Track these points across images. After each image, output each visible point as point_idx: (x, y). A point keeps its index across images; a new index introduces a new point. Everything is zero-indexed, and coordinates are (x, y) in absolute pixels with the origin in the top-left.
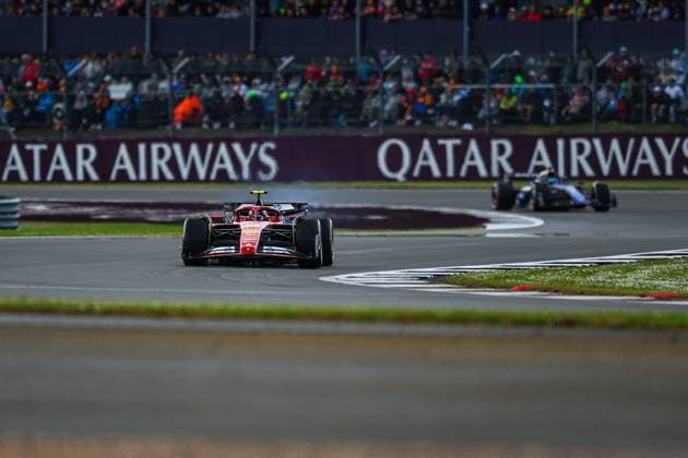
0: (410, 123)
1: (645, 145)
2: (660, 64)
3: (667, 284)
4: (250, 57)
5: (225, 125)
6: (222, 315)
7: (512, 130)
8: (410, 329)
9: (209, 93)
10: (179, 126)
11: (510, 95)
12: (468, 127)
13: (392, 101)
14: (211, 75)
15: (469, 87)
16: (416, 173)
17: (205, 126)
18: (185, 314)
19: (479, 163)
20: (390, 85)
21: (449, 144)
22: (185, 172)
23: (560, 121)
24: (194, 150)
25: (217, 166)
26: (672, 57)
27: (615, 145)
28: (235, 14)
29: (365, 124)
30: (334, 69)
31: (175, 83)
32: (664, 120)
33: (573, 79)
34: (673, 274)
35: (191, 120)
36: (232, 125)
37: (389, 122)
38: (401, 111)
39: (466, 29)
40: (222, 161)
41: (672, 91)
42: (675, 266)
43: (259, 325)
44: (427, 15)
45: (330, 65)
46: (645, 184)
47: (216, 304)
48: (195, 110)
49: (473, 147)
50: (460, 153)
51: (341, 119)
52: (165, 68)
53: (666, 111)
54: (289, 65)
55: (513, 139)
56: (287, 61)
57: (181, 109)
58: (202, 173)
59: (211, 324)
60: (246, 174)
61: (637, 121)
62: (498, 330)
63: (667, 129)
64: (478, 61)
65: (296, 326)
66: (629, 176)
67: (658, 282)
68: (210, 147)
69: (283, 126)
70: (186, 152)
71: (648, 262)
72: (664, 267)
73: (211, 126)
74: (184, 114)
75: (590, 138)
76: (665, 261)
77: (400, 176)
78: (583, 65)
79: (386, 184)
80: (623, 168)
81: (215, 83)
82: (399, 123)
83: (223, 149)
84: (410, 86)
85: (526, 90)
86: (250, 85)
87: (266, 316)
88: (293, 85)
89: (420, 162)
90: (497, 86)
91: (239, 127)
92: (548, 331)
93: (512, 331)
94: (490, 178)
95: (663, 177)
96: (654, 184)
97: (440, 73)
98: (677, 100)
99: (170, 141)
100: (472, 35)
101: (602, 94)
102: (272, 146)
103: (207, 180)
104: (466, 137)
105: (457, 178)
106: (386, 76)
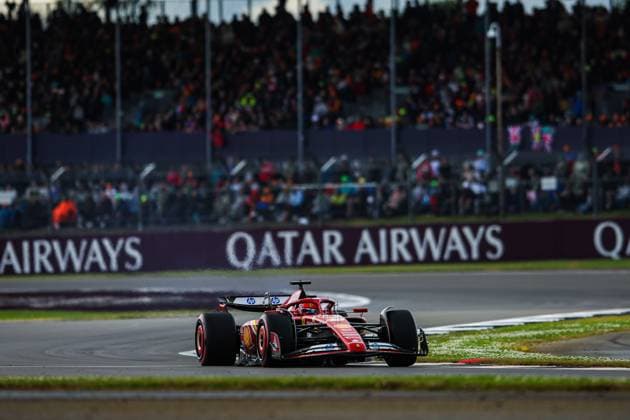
0: (254, 220)
1: (454, 233)
2: (466, 165)
3: (476, 352)
4: (117, 167)
5: (96, 225)
6: (97, 386)
7: (341, 223)
8: (258, 394)
9: (82, 197)
10: (57, 226)
11: (339, 193)
12: (304, 221)
13: (239, 200)
14: (84, 182)
15: (304, 187)
16: (260, 261)
17: (80, 226)
18: (65, 386)
19: (314, 252)
20: (236, 187)
21: (288, 236)
22: (63, 265)
23: (382, 215)
24: (70, 246)
25: (90, 259)
26: (475, 158)
27: (429, 234)
28: (103, 130)
29: (216, 221)
30: (190, 174)
31: (53, 189)
32: (470, 212)
33: (393, 179)
34: (480, 343)
35: (67, 221)
36: (103, 225)
37: (236, 219)
38: (246, 209)
39: (301, 138)
40: (95, 255)
41: (477, 188)
42: (482, 337)
43: (128, 394)
44: (268, 127)
45: (187, 171)
46: (455, 267)
47: (92, 377)
48: (71, 213)
49: (309, 238)
50: (297, 243)
51: (196, 217)
52: (43, 177)
53: (472, 205)
54: (152, 172)
55: (342, 231)
56: (149, 169)
57: (58, 212)
58: (77, 265)
59: (87, 394)
60: (114, 265)
61: (447, 213)
62: (333, 393)
63: (473, 219)
64: (312, 165)
65: (160, 395)
66: (441, 261)
67: (467, 350)
68: (84, 244)
69: (145, 223)
70: (63, 248)
71: (458, 334)
72: (472, 337)
73: (84, 225)
74: (62, 216)
75: (408, 227)
76: (473, 332)
77: (246, 264)
78: (401, 166)
79: (234, 272)
80: (436, 254)
81: (87, 188)
82: (245, 220)
83: (95, 245)
84: (255, 187)
85: (353, 189)
86: (118, 190)
87: (135, 386)
88: (155, 189)
89: (264, 253)
90: (329, 186)
91: (109, 225)
92: (376, 394)
93: (345, 394)
94: (323, 265)
95: (470, 260)
96: (463, 266)
97: (278, 176)
98: (481, 196)
99: (50, 239)
100: (306, 143)
101: (417, 191)
102: (137, 240)
103: (82, 271)
104: (302, 230)
105: (294, 265)
106: (232, 179)
